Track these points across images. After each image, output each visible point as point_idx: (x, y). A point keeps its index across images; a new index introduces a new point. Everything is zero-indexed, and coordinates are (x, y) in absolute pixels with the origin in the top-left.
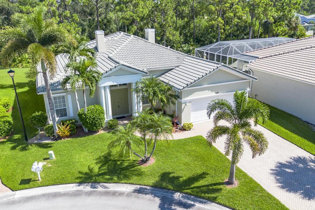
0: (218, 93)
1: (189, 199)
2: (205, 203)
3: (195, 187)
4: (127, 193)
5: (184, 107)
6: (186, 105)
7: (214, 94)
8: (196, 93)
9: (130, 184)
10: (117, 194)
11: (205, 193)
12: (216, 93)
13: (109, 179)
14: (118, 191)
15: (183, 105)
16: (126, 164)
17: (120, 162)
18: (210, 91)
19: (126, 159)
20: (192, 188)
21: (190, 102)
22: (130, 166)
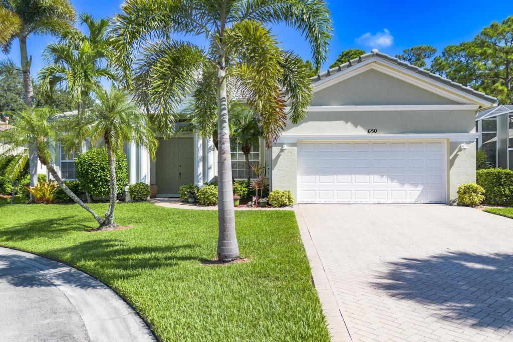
0: (375, 131)
5: (279, 156)
6: (282, 150)
12: (369, 132)
15: (275, 150)
18: (349, 124)
21: (293, 145)
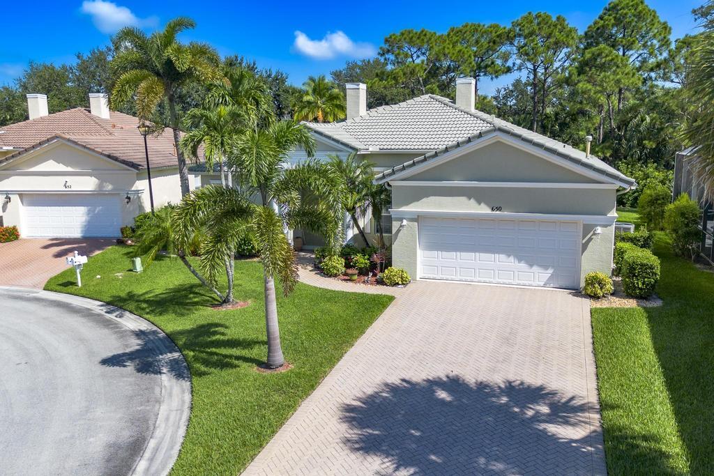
0: (499, 209)
5: (399, 231)
6: (402, 226)
7: (484, 210)
8: (431, 197)
12: (493, 210)
15: (395, 225)
18: (472, 200)
20: (203, 352)
21: (414, 220)
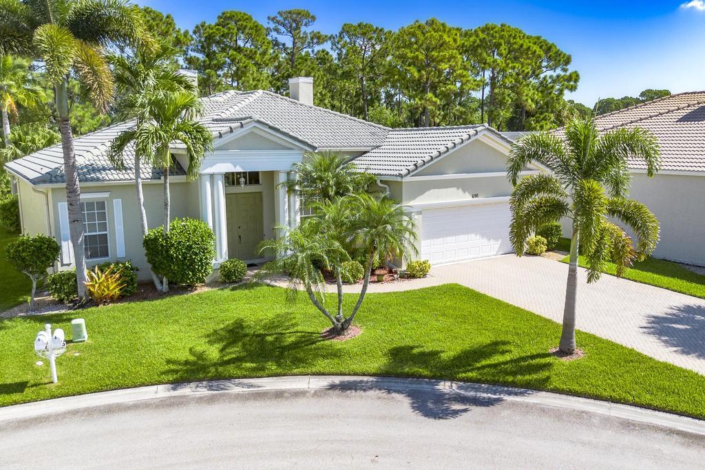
0: (477, 196)
1: (477, 390)
2: (521, 394)
3: (483, 367)
4: (313, 392)
8: (432, 190)
9: (314, 374)
10: (286, 394)
11: (514, 374)
12: (473, 197)
13: (254, 369)
14: (289, 390)
16: (293, 339)
17: (275, 336)
18: (460, 190)
19: (288, 331)
20: (478, 369)
21: (419, 213)
22: (302, 343)
